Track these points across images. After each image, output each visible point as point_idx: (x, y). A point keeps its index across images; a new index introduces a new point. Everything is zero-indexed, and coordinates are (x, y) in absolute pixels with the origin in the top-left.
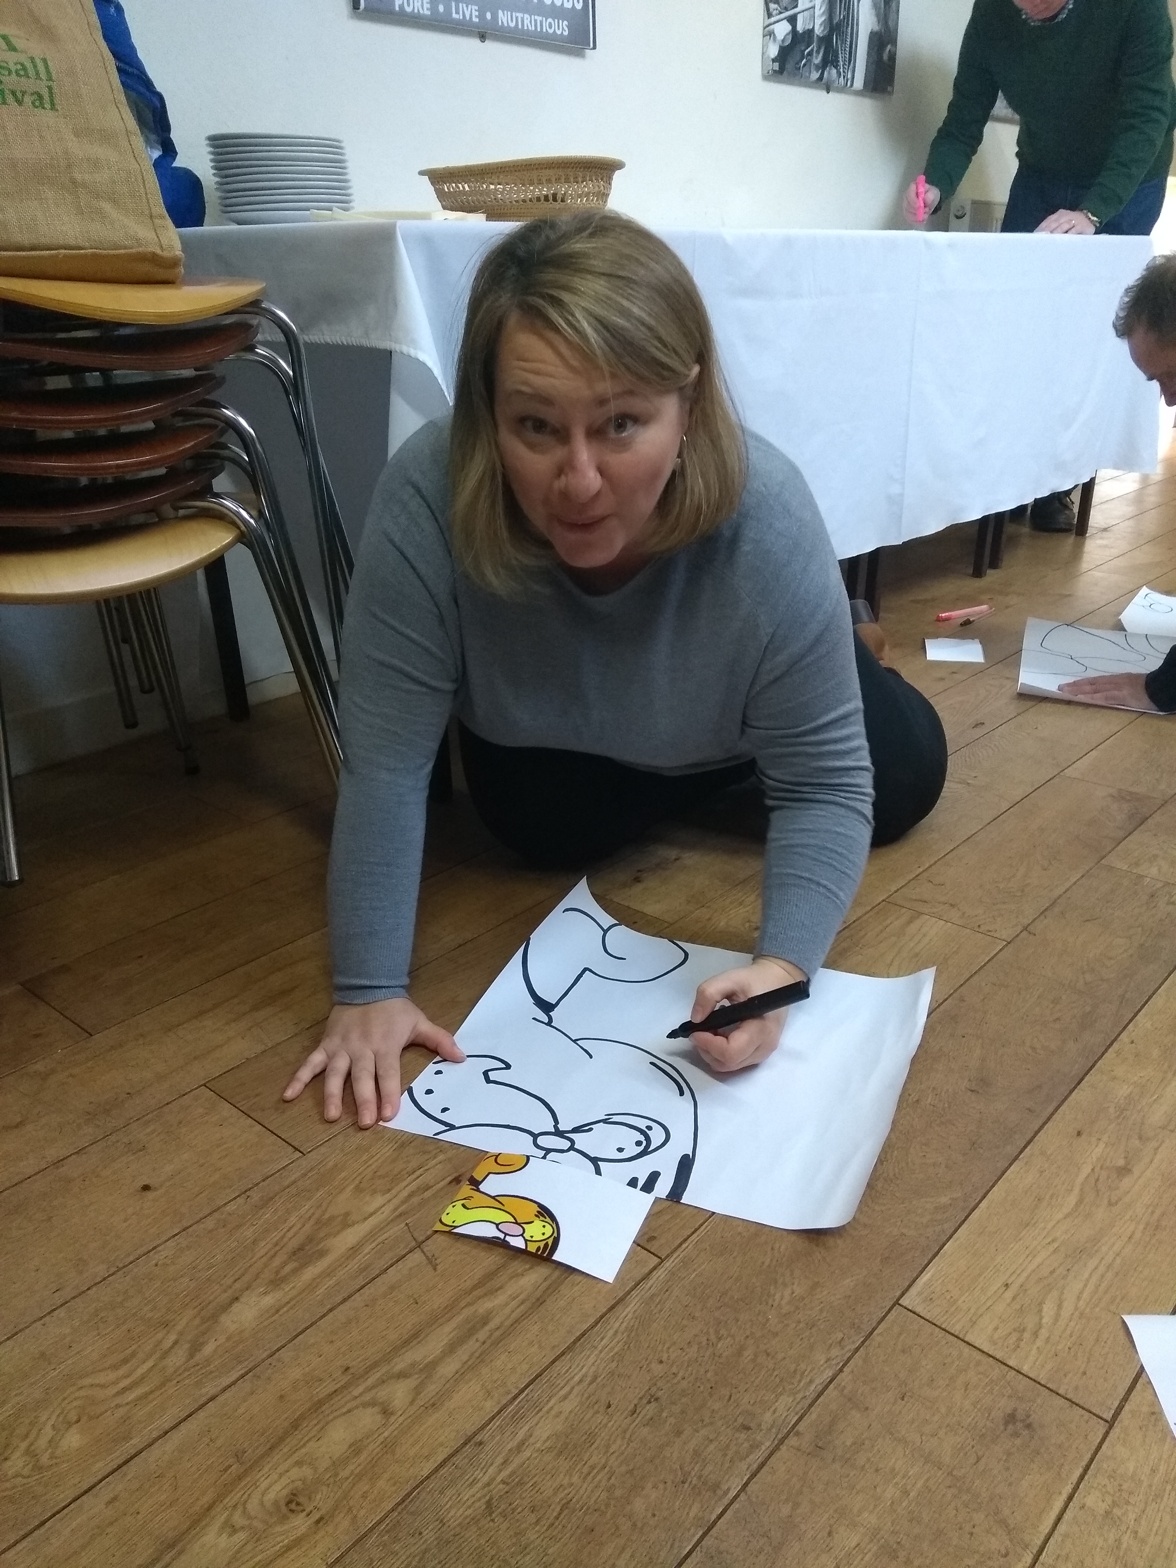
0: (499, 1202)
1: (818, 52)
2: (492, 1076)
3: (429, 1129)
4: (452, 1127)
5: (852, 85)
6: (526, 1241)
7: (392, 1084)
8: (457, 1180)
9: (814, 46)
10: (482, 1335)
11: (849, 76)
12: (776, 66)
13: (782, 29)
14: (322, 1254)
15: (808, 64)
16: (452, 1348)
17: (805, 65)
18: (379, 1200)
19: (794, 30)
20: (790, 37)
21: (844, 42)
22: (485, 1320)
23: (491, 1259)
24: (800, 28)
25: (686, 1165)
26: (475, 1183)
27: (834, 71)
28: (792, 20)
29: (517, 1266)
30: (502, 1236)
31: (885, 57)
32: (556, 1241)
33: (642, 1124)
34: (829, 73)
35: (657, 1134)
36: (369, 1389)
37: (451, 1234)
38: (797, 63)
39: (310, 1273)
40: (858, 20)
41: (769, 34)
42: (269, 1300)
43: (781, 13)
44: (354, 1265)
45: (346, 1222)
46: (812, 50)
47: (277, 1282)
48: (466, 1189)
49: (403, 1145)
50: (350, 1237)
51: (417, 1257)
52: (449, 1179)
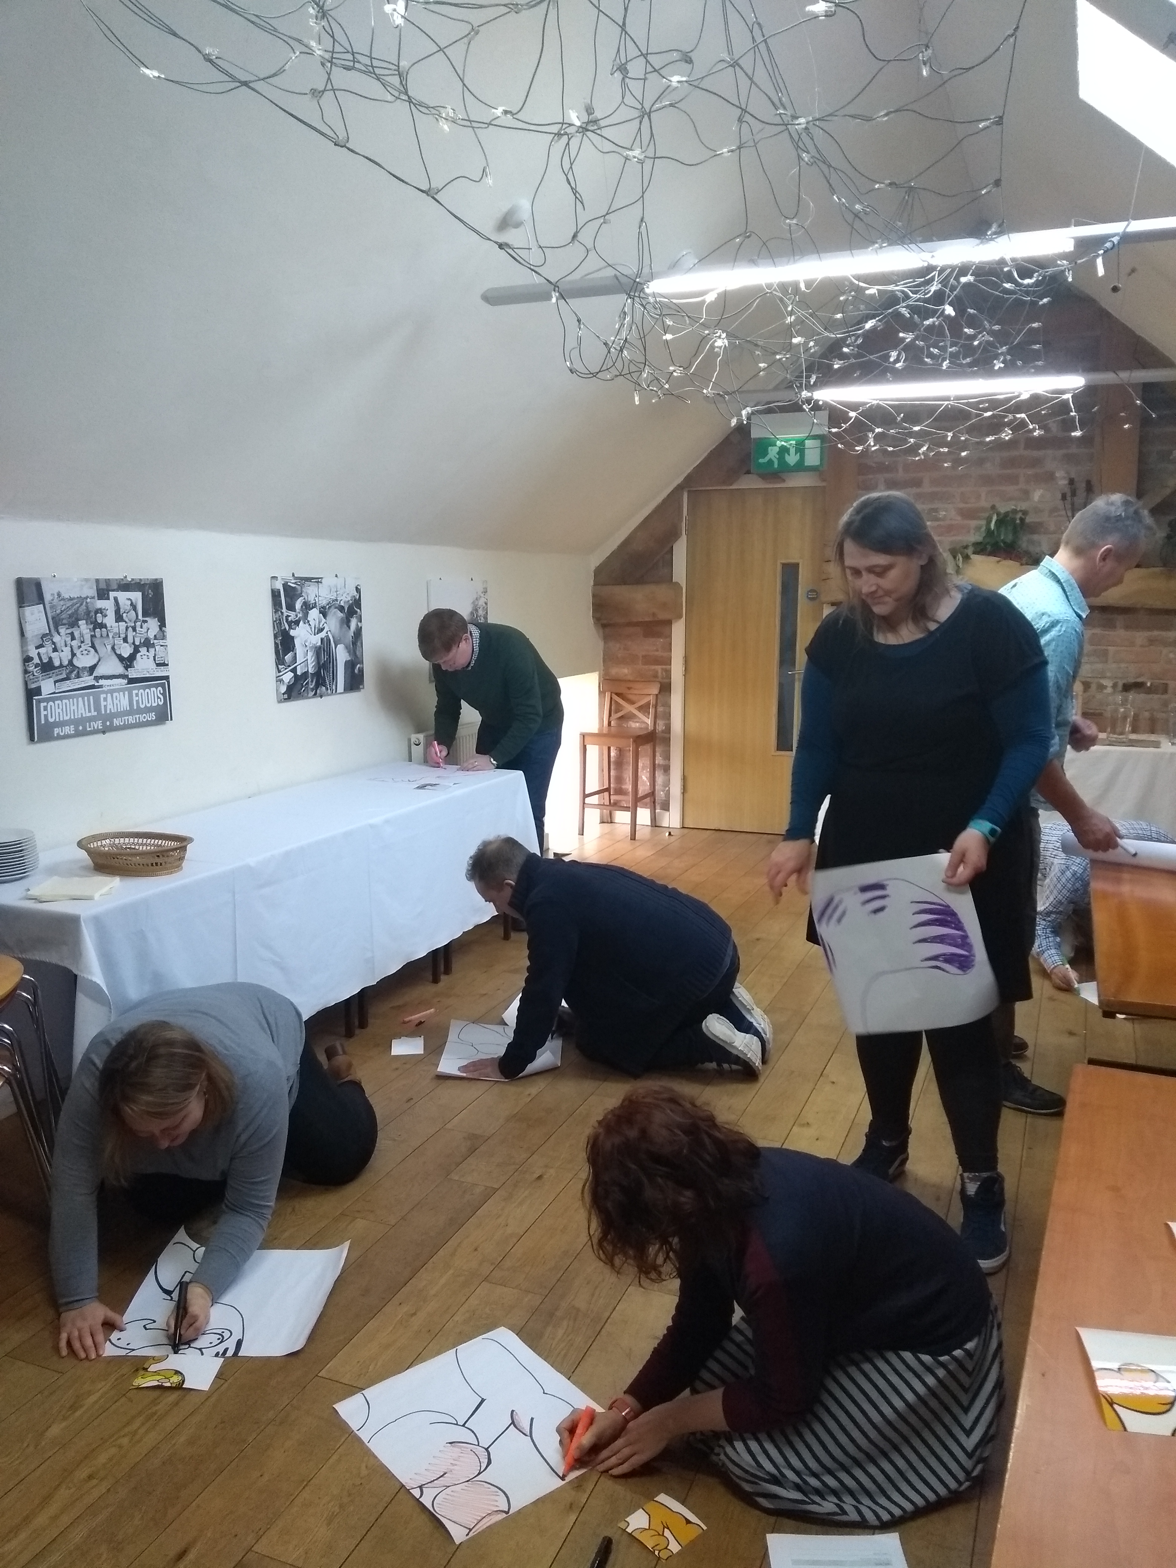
0: (157, 1373)
1: (312, 681)
2: (147, 1327)
3: (123, 1353)
4: (134, 1350)
5: (336, 691)
6: (171, 1383)
7: (100, 1337)
8: (137, 1370)
9: (309, 679)
10: (155, 1417)
11: (334, 688)
12: (286, 696)
13: (288, 677)
14: (81, 1406)
15: (306, 690)
16: (143, 1424)
17: (304, 691)
18: (103, 1383)
19: (296, 676)
20: (293, 679)
21: (328, 672)
22: (155, 1413)
23: (157, 1393)
24: (299, 673)
25: (239, 1343)
26: (146, 1369)
27: (324, 688)
28: (294, 670)
29: (168, 1393)
30: (160, 1384)
31: (356, 671)
32: (183, 1381)
33: (220, 1331)
34: (320, 690)
35: (226, 1334)
36: (113, 1441)
37: (139, 1388)
38: (299, 691)
39: (78, 1413)
40: (336, 657)
41: (280, 681)
42: (64, 1424)
43: (286, 669)
44: (97, 1407)
45: (89, 1393)
46: (308, 681)
47: (65, 1418)
48: (142, 1372)
49: (109, 1362)
50: (93, 1398)
51: (123, 1399)
52: (133, 1370)
